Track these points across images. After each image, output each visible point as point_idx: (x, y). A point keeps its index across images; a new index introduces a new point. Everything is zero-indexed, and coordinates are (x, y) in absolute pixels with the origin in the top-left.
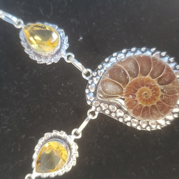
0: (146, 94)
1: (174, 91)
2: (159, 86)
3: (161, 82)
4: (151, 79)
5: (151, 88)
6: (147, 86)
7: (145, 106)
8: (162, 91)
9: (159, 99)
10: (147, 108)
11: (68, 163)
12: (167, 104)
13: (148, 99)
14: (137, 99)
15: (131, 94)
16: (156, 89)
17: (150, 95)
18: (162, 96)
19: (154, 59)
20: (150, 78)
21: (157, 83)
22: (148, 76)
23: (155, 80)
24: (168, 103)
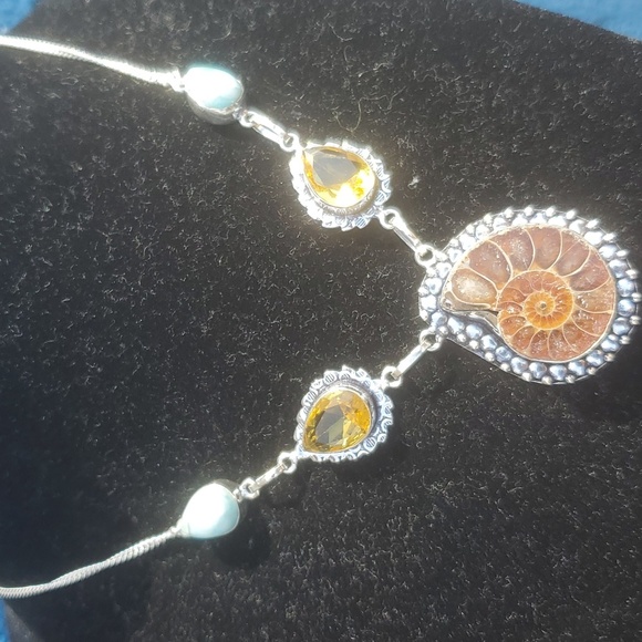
0: (543, 306)
1: (603, 304)
2: (573, 292)
3: (577, 284)
4: (557, 275)
5: (554, 295)
6: (548, 289)
7: (540, 329)
8: (579, 302)
9: (569, 317)
10: (543, 335)
11: (370, 436)
12: (587, 329)
13: (546, 315)
14: (523, 314)
15: (512, 304)
16: (566, 297)
17: (553, 309)
18: (577, 313)
19: (567, 235)
20: (554, 272)
21: (568, 285)
22: (551, 270)
23: (564, 279)
24: (589, 329)
